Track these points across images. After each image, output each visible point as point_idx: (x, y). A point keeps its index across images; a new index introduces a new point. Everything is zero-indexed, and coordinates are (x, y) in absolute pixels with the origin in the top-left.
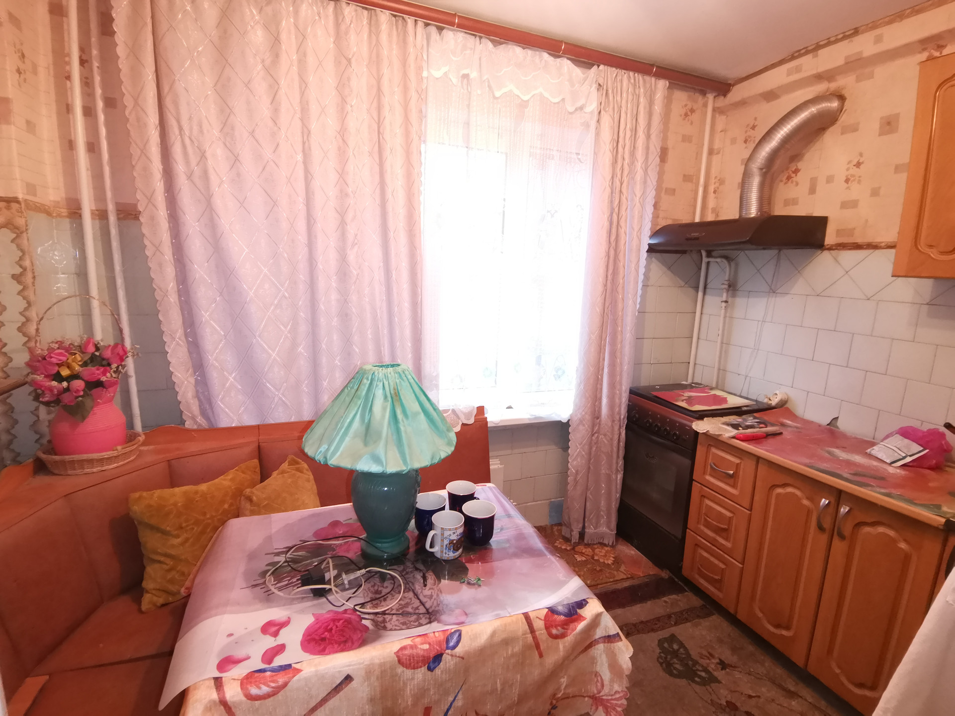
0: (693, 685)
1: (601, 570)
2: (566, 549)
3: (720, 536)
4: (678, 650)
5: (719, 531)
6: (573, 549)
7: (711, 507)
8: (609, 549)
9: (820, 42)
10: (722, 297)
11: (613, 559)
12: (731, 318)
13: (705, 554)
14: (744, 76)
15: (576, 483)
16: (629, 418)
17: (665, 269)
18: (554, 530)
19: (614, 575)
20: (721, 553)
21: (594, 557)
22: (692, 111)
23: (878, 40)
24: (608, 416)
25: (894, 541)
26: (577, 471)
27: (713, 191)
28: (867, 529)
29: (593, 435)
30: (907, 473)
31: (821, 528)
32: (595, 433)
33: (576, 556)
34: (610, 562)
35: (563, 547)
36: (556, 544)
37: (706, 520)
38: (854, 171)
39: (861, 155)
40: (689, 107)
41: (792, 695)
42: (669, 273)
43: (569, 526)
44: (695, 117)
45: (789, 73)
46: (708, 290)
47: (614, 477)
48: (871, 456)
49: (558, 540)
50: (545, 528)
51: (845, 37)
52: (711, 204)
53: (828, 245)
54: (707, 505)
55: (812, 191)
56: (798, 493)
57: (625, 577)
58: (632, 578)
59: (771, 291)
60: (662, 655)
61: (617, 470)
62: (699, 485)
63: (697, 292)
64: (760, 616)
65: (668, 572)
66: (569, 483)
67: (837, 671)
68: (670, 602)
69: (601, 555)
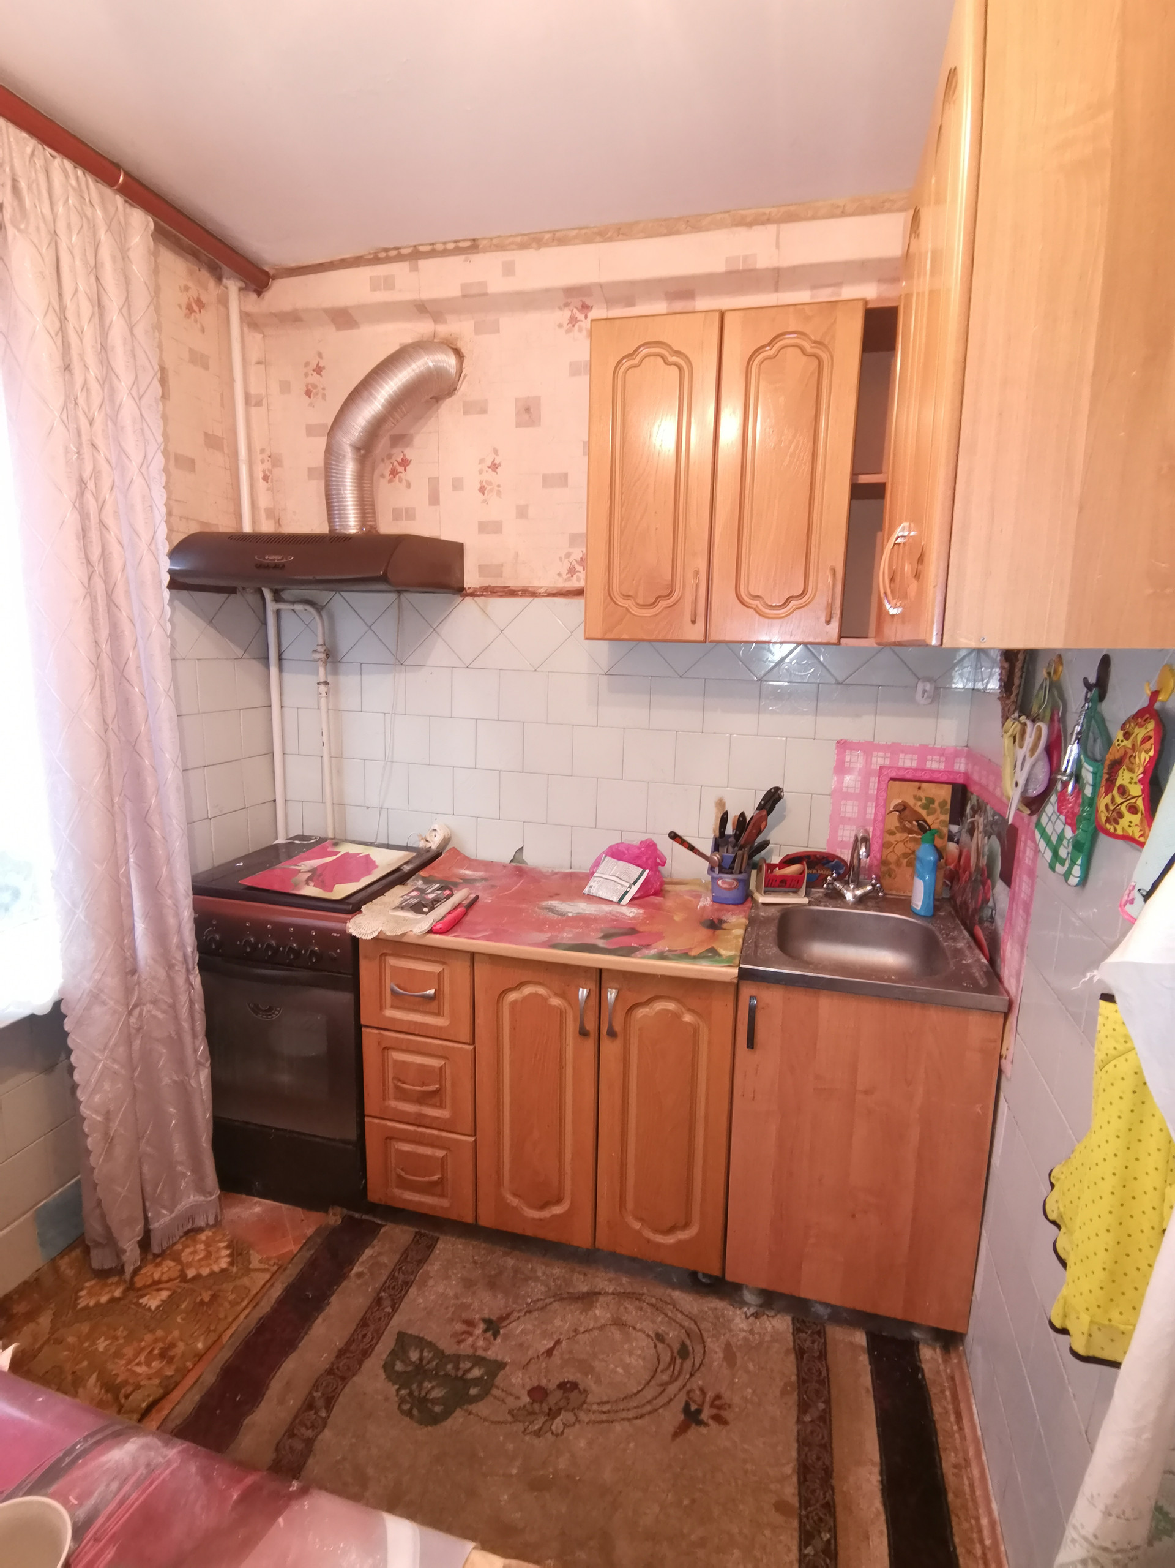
0: (473, 1408)
1: (214, 1297)
2: (113, 1300)
3: (427, 1105)
4: (421, 1359)
5: (423, 1098)
6: (131, 1287)
7: (404, 1063)
8: (210, 1234)
9: (420, 245)
10: (318, 674)
11: (228, 1252)
12: (337, 710)
13: (406, 1147)
14: (293, 265)
15: (110, 1143)
16: (204, 947)
17: (202, 624)
18: (62, 1269)
19: (246, 1288)
20: (435, 1132)
21: (186, 1276)
22: (201, 304)
23: (509, 269)
24: (153, 959)
25: (677, 1016)
26: (108, 1116)
27: (261, 475)
28: (641, 1012)
29: (130, 1013)
30: (641, 911)
31: (583, 1033)
32: (135, 1006)
33: (143, 1301)
34: (224, 1263)
35: (104, 1299)
36: (82, 1303)
37: (397, 1087)
38: (489, 475)
39: (496, 451)
40: (194, 292)
41: (588, 1299)
42: (211, 631)
43: (110, 1241)
44: (208, 317)
45: (375, 285)
46: (285, 663)
47: (193, 1083)
48: (591, 898)
49: (82, 1289)
50: (37, 1280)
51: (458, 251)
52: (264, 501)
53: (469, 588)
54: (395, 1062)
55: (434, 499)
56: (541, 990)
57: (267, 1276)
58: (282, 1268)
59: (397, 663)
60: (403, 1392)
61: (199, 1064)
62: (375, 1031)
63: (267, 666)
64: (515, 1205)
65: (338, 1209)
66: (91, 1152)
67: (637, 1225)
68: (366, 1271)
69: (200, 1260)
